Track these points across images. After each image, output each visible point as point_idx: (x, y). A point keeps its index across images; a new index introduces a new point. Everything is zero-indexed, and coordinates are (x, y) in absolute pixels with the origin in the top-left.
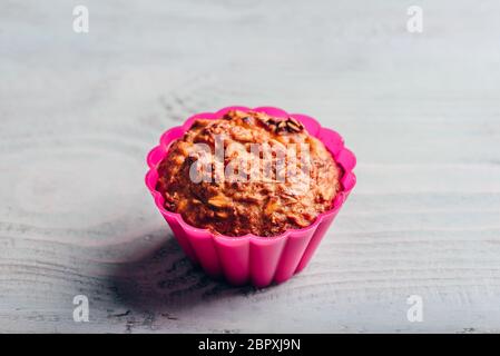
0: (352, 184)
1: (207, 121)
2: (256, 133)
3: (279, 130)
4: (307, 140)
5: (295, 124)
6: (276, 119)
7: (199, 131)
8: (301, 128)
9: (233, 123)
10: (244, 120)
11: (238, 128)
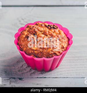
0: (72, 43)
1: (31, 25)
2: (45, 29)
3: (51, 28)
4: (59, 31)
5: (55, 26)
6: (50, 25)
7: (29, 28)
8: (57, 27)
9: (38, 26)
10: (41, 25)
11: (40, 27)
